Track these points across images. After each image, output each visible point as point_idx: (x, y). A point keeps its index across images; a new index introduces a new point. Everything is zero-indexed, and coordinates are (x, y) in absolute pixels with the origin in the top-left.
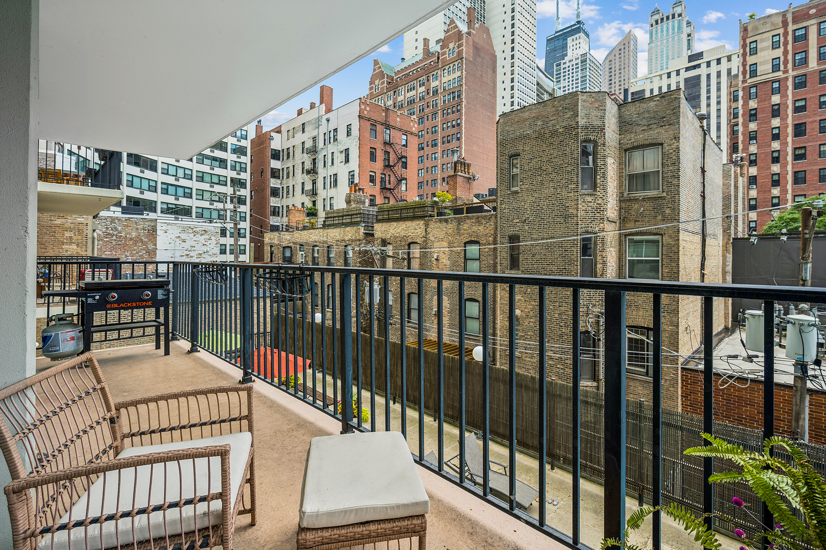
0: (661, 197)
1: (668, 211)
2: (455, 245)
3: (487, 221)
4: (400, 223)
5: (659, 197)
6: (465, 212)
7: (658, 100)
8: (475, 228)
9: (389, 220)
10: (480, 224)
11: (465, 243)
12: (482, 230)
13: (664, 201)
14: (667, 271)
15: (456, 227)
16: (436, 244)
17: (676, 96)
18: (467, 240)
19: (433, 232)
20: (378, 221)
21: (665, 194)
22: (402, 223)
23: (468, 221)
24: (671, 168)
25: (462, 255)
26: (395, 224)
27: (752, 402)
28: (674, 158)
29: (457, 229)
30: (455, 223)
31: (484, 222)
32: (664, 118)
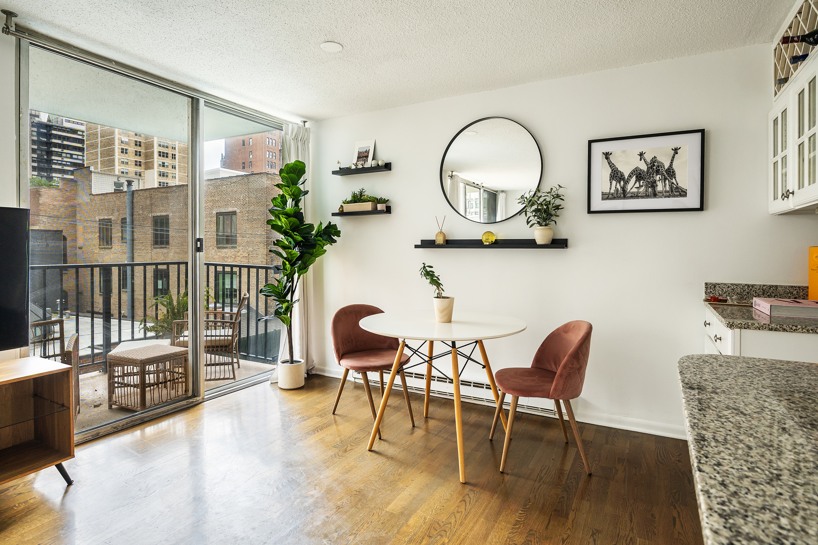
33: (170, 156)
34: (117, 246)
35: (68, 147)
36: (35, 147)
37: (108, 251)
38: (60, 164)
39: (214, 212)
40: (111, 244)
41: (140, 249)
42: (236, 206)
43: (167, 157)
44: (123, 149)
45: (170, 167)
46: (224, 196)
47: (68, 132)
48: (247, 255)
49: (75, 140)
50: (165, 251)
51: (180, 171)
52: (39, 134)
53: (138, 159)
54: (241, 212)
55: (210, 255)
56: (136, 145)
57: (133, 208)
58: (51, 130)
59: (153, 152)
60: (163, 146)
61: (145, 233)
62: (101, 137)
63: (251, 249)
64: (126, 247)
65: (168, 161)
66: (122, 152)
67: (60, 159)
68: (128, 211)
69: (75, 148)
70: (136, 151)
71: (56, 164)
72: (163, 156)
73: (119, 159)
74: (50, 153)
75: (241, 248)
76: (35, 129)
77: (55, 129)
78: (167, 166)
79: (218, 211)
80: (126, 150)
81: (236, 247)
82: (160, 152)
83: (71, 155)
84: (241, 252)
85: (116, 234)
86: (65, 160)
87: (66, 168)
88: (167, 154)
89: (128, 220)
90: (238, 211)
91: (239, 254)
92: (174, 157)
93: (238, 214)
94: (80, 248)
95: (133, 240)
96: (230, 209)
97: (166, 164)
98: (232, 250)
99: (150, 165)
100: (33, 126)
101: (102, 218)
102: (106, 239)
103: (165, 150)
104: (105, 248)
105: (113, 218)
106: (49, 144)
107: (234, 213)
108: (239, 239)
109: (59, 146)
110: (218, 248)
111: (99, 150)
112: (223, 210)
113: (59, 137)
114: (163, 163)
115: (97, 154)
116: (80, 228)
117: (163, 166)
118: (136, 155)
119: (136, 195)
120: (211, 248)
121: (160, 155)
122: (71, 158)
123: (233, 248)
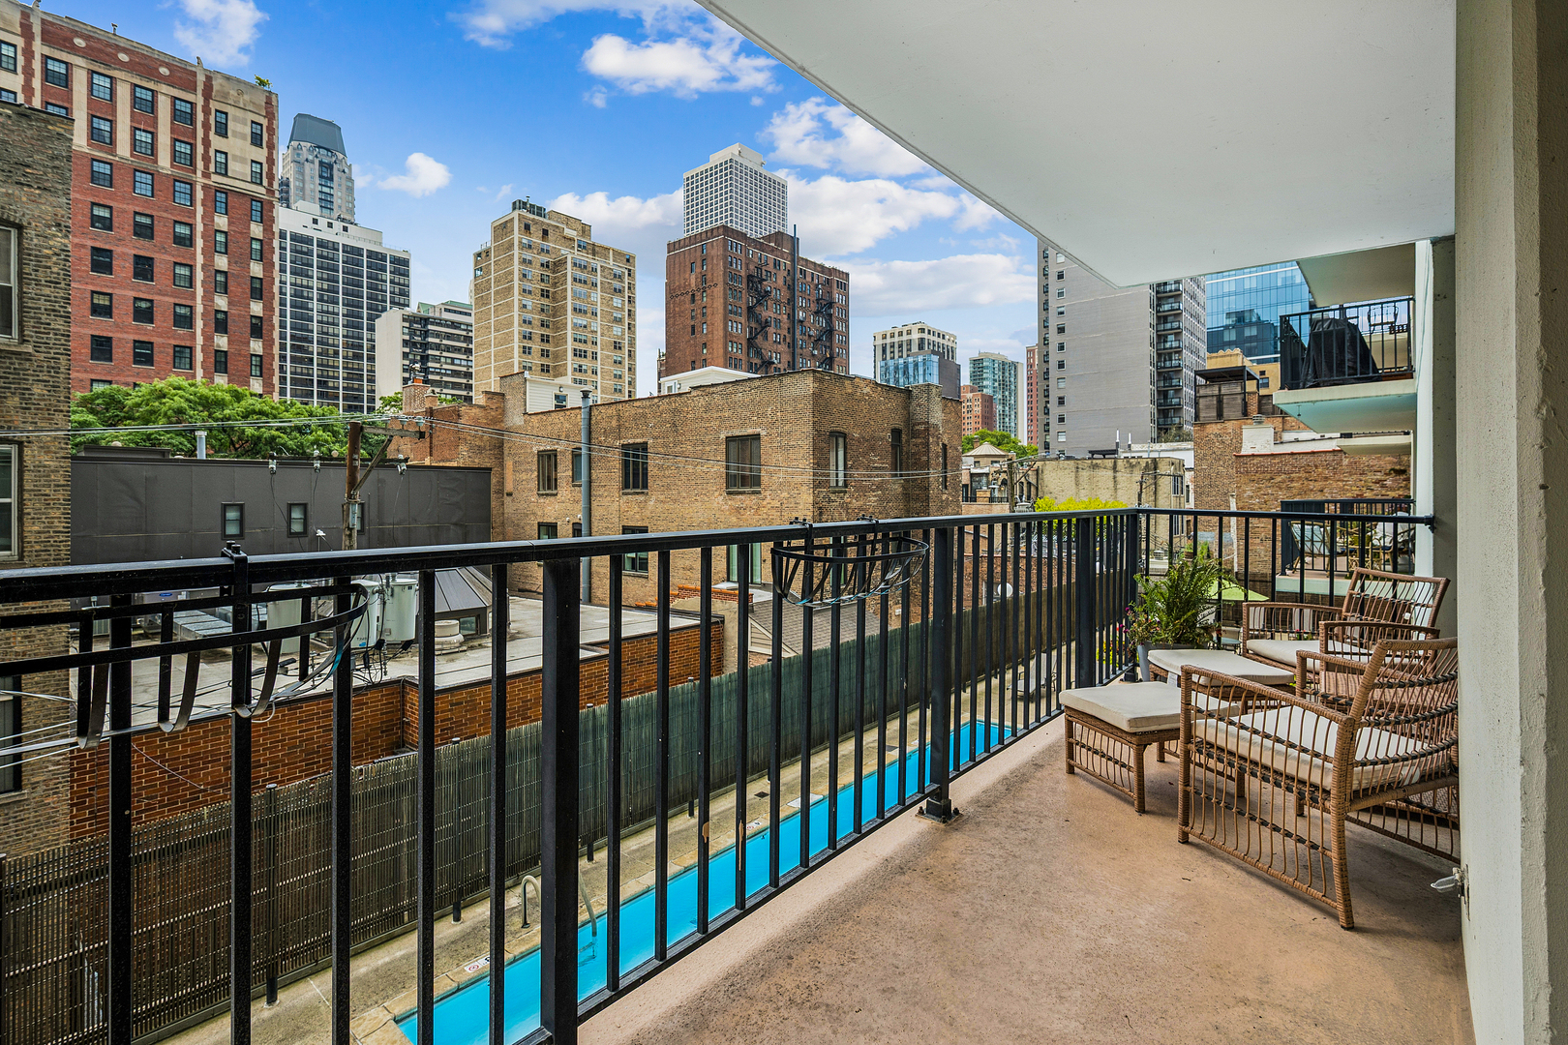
0: (20, 353)
1: (38, 390)
5: (13, 353)
7: (9, 117)
13: (27, 365)
14: (36, 528)
17: (62, 131)
21: (29, 348)
24: (47, 291)
27: (216, 755)
28: (55, 270)
32: (28, 166)
33: (589, 354)
34: (565, 490)
35: (448, 349)
36: (407, 350)
37: (552, 499)
38: (438, 374)
39: (723, 436)
40: (556, 488)
41: (600, 496)
42: (759, 425)
43: (585, 357)
44: (524, 347)
45: (589, 372)
46: (739, 410)
47: (448, 326)
48: (778, 504)
49: (457, 338)
50: (641, 498)
51: (603, 378)
52: (412, 332)
53: (545, 361)
54: (768, 435)
55: (715, 505)
56: (543, 340)
57: (590, 433)
58: (425, 325)
59: (566, 351)
60: (580, 341)
61: (609, 471)
62: (496, 330)
63: (785, 494)
64: (580, 494)
65: (586, 363)
66: (524, 352)
67: (438, 365)
68: (583, 438)
69: (458, 350)
70: (543, 350)
71: (432, 373)
72: (580, 356)
73: (520, 363)
74: (425, 359)
75: (768, 493)
76: (407, 325)
77: (432, 324)
78: (586, 371)
79: (730, 435)
80: (530, 348)
81: (759, 493)
82: (575, 350)
83: (453, 359)
84: (768, 499)
85: (564, 472)
86: (445, 366)
87: (445, 379)
88: (585, 352)
89: (584, 451)
90: (763, 433)
91: (765, 503)
92: (594, 356)
93: (764, 440)
94: (510, 494)
95: (590, 482)
96: (750, 431)
97: (584, 367)
98: (753, 497)
99: (561, 370)
100: (404, 320)
101: (542, 448)
102: (548, 482)
103: (582, 347)
104: (547, 495)
105: (560, 448)
106: (426, 346)
107: (757, 437)
108: (765, 479)
109: (438, 347)
110: (729, 493)
111: (493, 350)
112: (737, 433)
113: (438, 335)
114: (580, 366)
115: (490, 357)
116: (509, 463)
117: (580, 371)
118: (542, 355)
119: (595, 412)
120: (717, 494)
121: (575, 355)
122: (453, 364)
123: (754, 493)
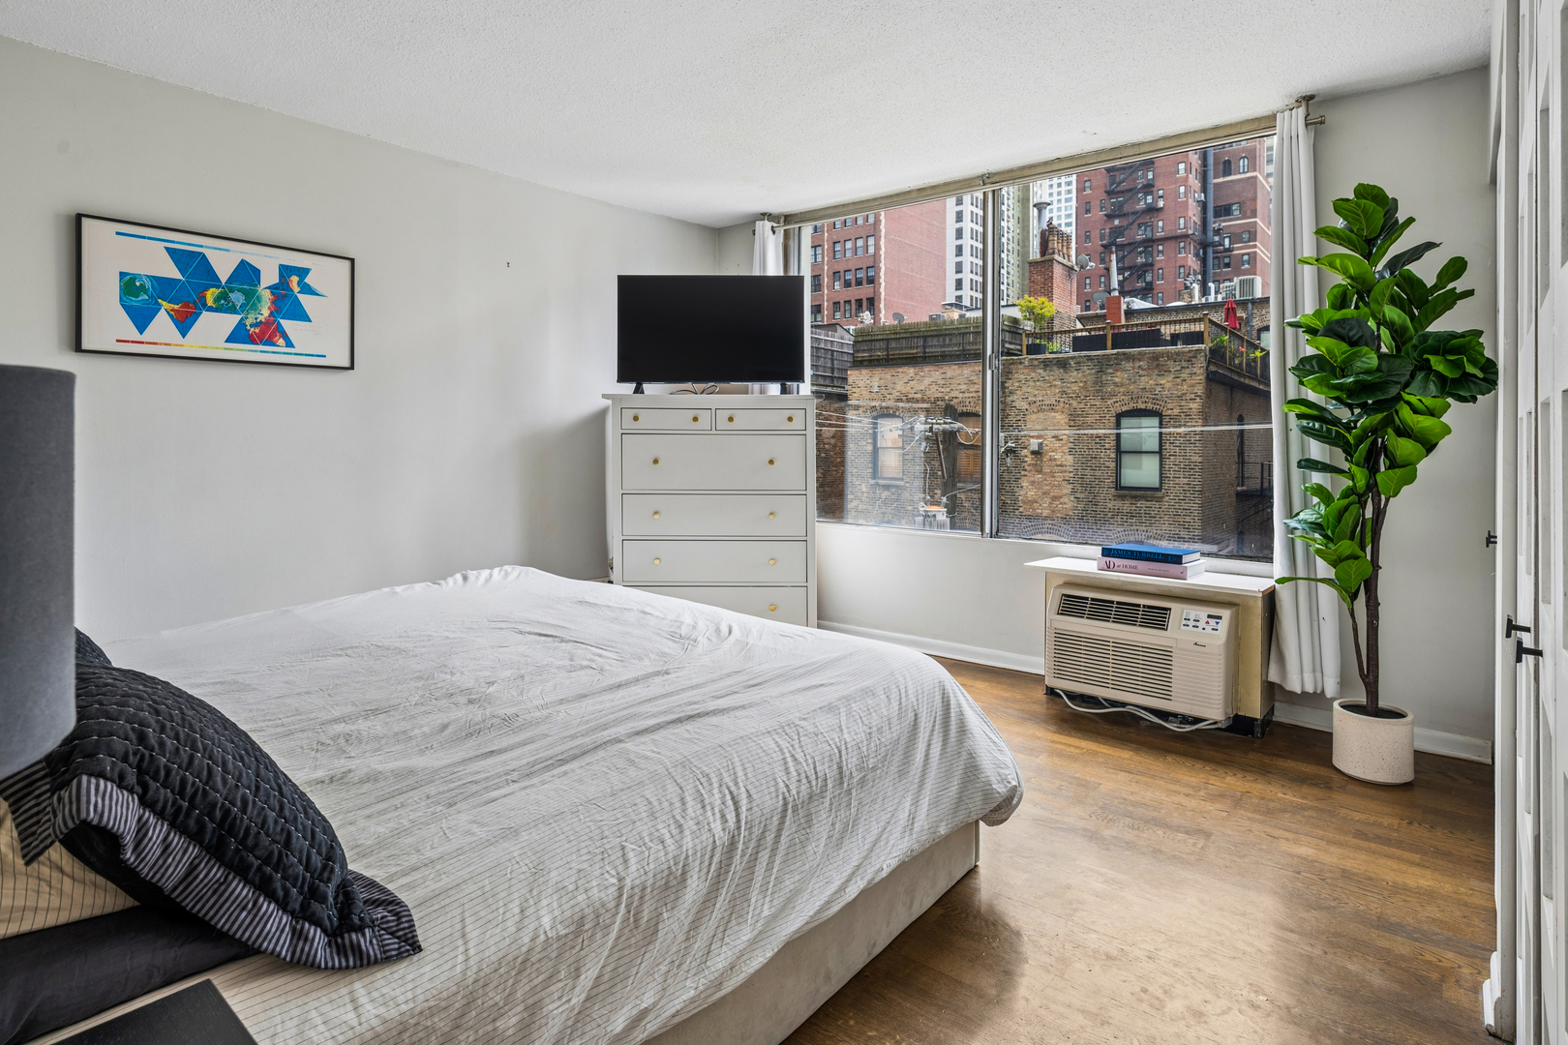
2: (1089, 420)
3: (1184, 364)
4: (926, 369)
6: (1109, 343)
8: (1147, 382)
9: (889, 361)
10: (1163, 371)
11: (1119, 416)
12: (1168, 385)
15: (1091, 379)
16: (1034, 417)
18: (1124, 409)
19: (1025, 389)
20: (858, 364)
22: (931, 368)
23: (1128, 365)
25: (1111, 443)
26: (911, 371)
29: (1095, 383)
30: (1088, 372)
31: (1173, 366)
